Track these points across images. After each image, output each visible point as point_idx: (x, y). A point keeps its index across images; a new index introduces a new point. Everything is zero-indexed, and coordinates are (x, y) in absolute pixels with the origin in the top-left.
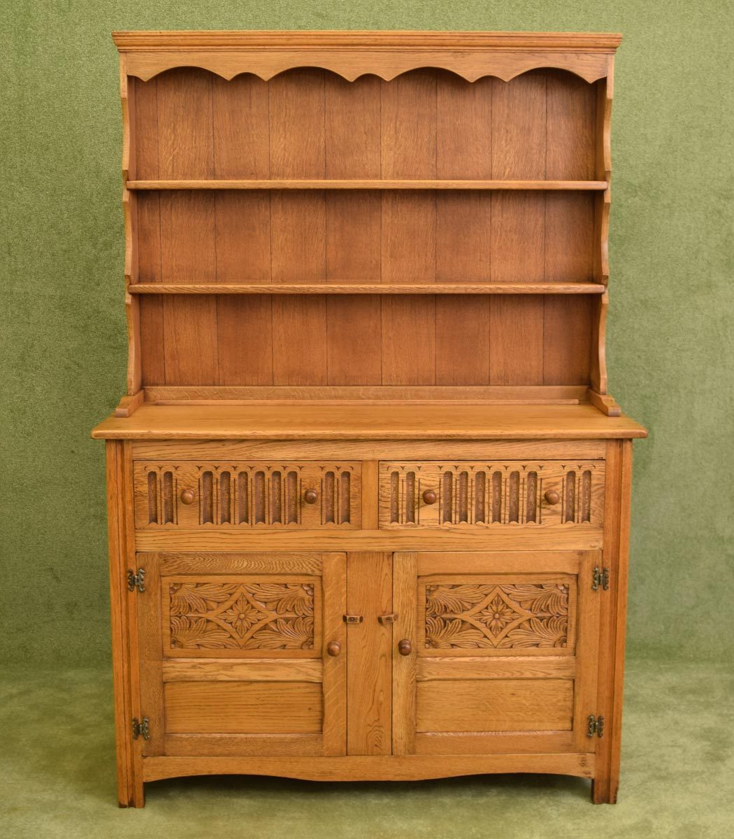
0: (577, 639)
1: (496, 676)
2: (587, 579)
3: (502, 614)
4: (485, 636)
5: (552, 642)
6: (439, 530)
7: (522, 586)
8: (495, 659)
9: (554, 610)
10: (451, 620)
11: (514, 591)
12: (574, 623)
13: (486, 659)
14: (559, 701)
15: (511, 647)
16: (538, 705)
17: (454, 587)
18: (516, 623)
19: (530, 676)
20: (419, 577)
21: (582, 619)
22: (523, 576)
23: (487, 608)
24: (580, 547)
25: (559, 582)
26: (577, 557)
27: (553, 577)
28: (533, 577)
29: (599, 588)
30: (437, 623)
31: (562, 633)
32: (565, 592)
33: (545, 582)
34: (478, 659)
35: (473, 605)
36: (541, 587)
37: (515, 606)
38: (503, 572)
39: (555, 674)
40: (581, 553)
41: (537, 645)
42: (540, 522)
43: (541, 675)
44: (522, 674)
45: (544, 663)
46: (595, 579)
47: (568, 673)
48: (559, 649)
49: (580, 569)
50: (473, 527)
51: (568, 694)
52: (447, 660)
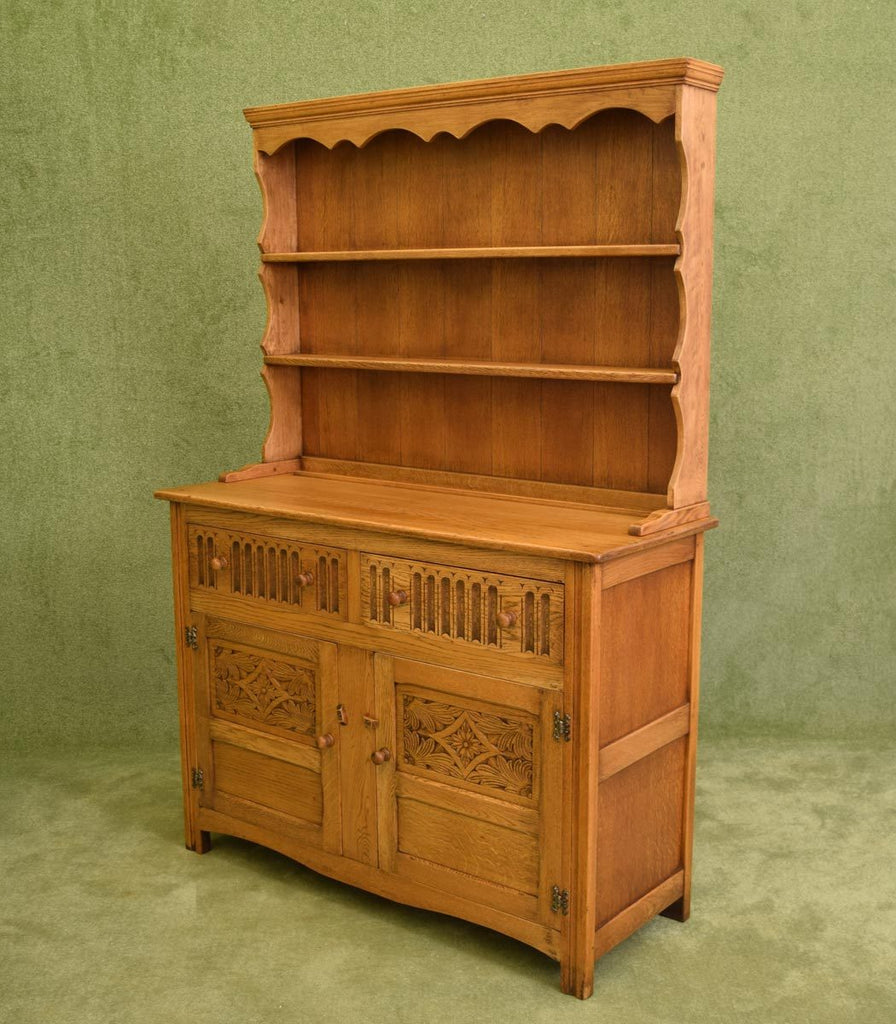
0: (541, 792)
1: (463, 812)
2: (549, 724)
3: (471, 744)
4: (456, 765)
5: (517, 789)
6: (409, 635)
7: (488, 716)
8: (463, 793)
9: (519, 752)
10: (426, 738)
11: (482, 722)
12: (538, 773)
13: (455, 790)
14: (526, 858)
15: (479, 783)
16: (506, 857)
17: (427, 702)
18: (482, 758)
19: (495, 821)
20: (396, 684)
21: (544, 769)
22: (489, 706)
23: (456, 733)
24: (540, 683)
25: (523, 720)
26: (537, 694)
27: (517, 713)
28: (498, 708)
29: (561, 739)
30: (414, 737)
31: (526, 781)
32: (529, 733)
33: (510, 718)
34: (449, 788)
35: (445, 726)
36: (505, 721)
37: (482, 737)
38: (468, 695)
39: (519, 826)
40: (542, 691)
41: (503, 788)
42: (501, 646)
43: (506, 824)
44: (488, 816)
45: (507, 809)
46: (556, 726)
47: (532, 829)
48: (524, 799)
49: (541, 710)
50: (439, 638)
51: (534, 854)
52: (420, 780)
